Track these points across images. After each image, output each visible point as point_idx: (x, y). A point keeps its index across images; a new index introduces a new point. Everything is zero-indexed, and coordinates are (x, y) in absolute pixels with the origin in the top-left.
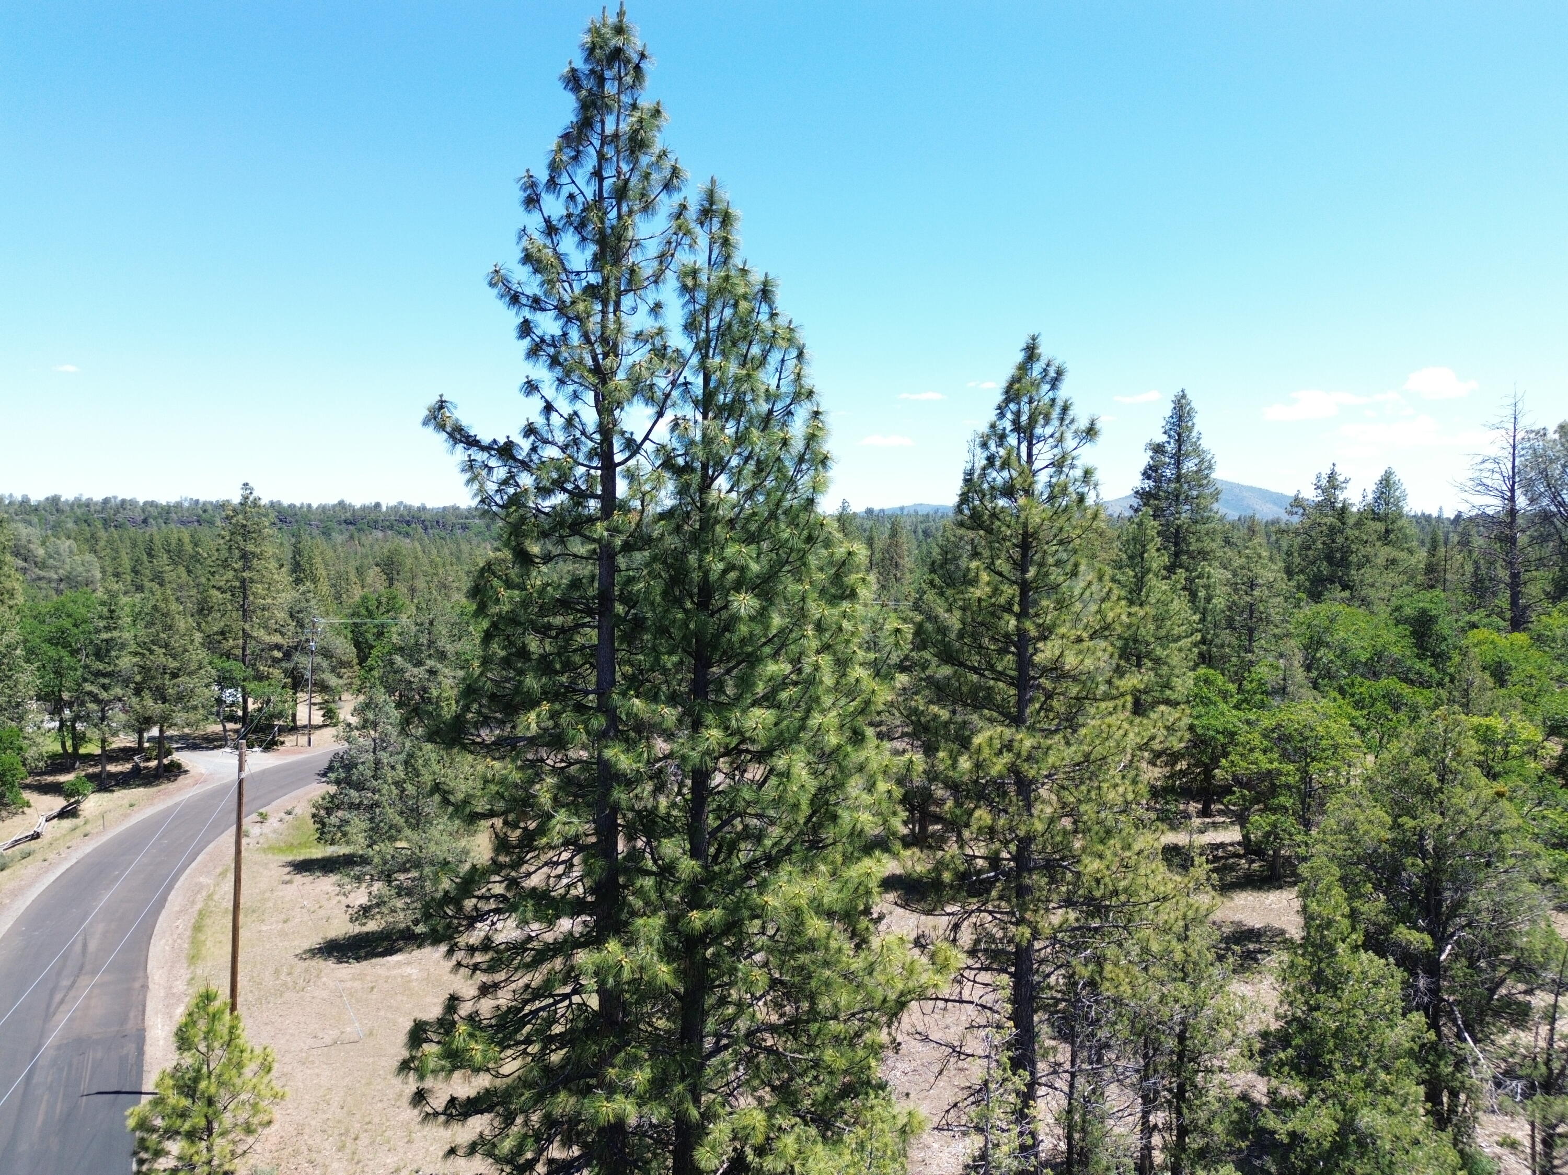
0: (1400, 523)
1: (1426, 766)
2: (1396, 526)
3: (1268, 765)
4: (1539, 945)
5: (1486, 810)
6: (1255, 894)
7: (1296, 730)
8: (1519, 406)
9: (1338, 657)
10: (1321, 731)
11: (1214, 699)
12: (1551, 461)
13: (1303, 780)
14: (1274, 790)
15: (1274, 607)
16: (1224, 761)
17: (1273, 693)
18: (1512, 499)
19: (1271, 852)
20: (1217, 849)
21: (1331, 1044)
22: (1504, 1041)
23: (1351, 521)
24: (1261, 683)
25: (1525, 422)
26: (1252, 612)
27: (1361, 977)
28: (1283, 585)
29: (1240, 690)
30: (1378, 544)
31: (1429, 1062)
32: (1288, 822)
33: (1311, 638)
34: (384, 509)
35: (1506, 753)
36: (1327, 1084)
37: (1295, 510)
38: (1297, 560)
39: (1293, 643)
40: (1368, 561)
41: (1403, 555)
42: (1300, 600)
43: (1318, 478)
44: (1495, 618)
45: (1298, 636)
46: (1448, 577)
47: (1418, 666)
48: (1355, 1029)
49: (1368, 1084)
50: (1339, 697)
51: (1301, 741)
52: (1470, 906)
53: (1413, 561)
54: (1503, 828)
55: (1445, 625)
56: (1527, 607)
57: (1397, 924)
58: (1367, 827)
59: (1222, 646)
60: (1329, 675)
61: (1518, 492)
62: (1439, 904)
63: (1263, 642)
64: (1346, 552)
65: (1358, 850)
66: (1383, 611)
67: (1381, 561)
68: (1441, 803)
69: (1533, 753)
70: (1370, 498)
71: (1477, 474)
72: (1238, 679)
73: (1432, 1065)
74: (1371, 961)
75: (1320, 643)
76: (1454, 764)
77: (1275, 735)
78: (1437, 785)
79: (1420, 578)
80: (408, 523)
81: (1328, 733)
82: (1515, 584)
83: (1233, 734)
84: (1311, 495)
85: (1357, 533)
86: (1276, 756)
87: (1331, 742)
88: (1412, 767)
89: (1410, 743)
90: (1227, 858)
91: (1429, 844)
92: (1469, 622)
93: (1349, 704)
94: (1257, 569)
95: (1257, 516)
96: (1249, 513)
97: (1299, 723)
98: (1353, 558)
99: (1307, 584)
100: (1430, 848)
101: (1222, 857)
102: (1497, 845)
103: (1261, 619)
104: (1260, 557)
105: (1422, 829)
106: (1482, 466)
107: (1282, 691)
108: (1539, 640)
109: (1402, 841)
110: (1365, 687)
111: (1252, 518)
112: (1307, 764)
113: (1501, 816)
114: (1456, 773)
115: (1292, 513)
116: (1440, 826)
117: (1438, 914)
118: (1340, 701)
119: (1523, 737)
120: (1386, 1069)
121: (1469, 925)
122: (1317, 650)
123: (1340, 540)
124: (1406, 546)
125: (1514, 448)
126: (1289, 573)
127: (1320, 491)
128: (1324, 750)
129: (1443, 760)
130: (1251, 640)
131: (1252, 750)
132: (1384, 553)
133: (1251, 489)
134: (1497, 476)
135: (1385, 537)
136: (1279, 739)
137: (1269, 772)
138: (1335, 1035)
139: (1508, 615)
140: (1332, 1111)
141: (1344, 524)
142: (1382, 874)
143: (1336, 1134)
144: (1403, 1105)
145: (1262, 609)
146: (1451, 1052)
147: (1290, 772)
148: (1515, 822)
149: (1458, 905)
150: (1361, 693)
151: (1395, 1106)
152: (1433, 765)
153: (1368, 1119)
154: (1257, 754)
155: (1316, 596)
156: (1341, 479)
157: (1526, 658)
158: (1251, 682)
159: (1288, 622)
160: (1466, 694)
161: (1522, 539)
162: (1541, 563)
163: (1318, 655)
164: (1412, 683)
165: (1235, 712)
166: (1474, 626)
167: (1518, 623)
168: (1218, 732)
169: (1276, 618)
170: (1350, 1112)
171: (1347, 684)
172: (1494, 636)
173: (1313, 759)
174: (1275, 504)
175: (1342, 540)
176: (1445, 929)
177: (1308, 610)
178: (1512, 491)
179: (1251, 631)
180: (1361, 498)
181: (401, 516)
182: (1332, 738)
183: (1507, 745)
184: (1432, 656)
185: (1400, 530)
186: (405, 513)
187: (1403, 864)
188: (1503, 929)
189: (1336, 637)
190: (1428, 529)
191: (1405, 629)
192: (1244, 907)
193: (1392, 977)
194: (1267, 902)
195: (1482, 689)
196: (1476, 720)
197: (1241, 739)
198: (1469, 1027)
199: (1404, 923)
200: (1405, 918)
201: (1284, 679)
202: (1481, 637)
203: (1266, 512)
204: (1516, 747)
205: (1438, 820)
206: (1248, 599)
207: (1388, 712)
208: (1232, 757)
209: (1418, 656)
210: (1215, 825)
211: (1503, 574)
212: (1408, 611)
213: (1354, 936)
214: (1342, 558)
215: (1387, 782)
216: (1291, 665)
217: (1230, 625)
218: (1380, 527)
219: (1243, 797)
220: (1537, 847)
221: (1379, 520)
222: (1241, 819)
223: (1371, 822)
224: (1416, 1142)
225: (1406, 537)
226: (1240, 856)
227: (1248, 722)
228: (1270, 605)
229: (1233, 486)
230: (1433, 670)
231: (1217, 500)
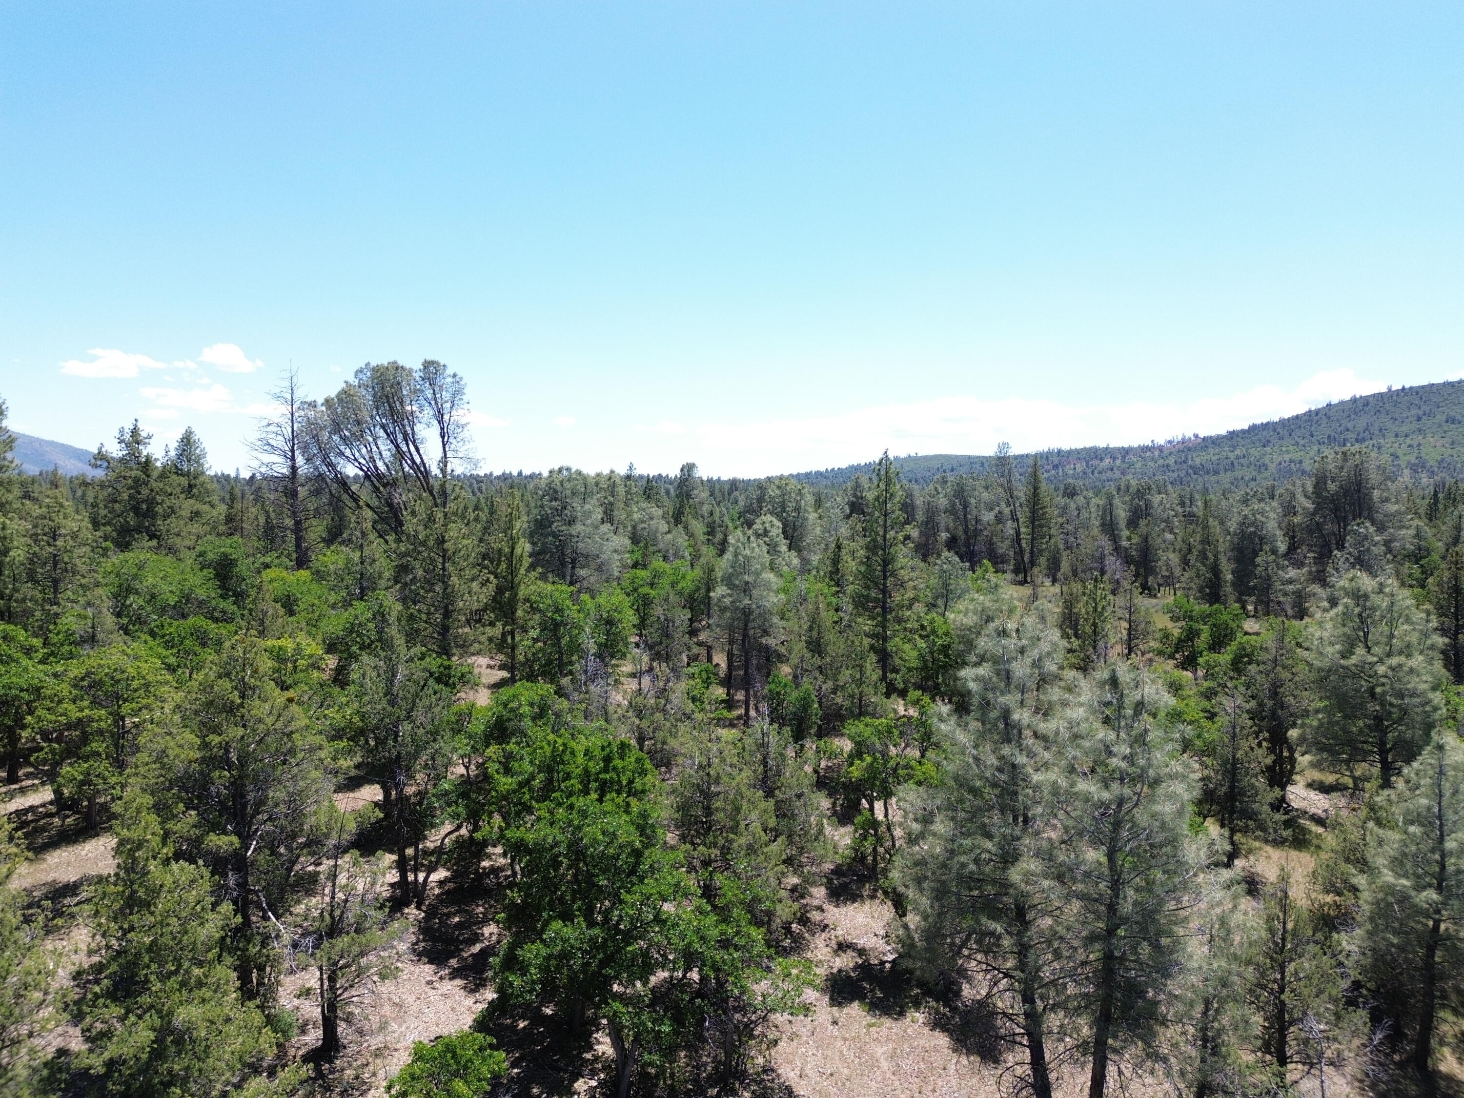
0: (201, 479)
1: (228, 685)
2: (198, 482)
3: (78, 714)
4: (323, 819)
5: (279, 716)
6: (70, 849)
7: (106, 674)
8: (295, 380)
9: (148, 602)
10: (132, 671)
11: (16, 656)
12: (321, 429)
13: (116, 722)
14: (85, 739)
15: (80, 558)
16: (29, 718)
17: (82, 642)
18: (293, 459)
19: (85, 803)
20: (25, 815)
21: (146, 959)
22: (300, 909)
23: (155, 474)
24: (69, 634)
25: (300, 394)
26: (55, 563)
27: (173, 886)
28: (88, 533)
29: (45, 644)
30: (183, 496)
31: (239, 949)
32: (102, 766)
33: (120, 586)
35: (295, 667)
36: (145, 999)
37: (99, 463)
38: (103, 512)
39: (100, 591)
40: (173, 512)
41: (206, 507)
42: (106, 550)
43: (122, 431)
44: (284, 559)
45: (106, 585)
46: (244, 525)
47: (223, 604)
48: (169, 937)
49: (183, 984)
50: (149, 638)
51: (112, 685)
52: (270, 803)
53: (215, 513)
54: (294, 729)
55: (243, 567)
56: (307, 549)
57: (208, 833)
58: (177, 751)
59: (24, 600)
60: (140, 620)
61: (297, 453)
62: (244, 806)
63: (69, 593)
64: (151, 502)
65: (170, 775)
66: (189, 557)
67: (186, 513)
68: (243, 716)
69: (315, 666)
70: (173, 453)
71: (264, 435)
72: (42, 632)
73: (243, 951)
74: (182, 869)
75: (129, 590)
76: (253, 680)
77: (85, 683)
78: (239, 701)
79: (222, 528)
81: (139, 673)
82: (298, 529)
83: (38, 690)
84: (115, 450)
85: (161, 485)
86: (86, 703)
87: (143, 682)
88: (216, 688)
89: (214, 668)
90: (37, 821)
91: (234, 757)
92: (262, 564)
93: (159, 645)
94: (59, 519)
95: (60, 472)
96: (51, 468)
97: (109, 668)
98: (159, 509)
99: (115, 534)
100: (234, 759)
101: (32, 821)
102: (290, 744)
103: (66, 571)
104: (61, 506)
105: (227, 743)
106: (268, 429)
107: (91, 639)
108: (319, 576)
109: (210, 758)
110: (174, 627)
111: (55, 472)
112: (119, 707)
113: (292, 718)
114: (253, 689)
115: (96, 466)
116: (243, 737)
117: (244, 815)
118: (151, 643)
119: (308, 652)
120: (200, 964)
121: (270, 819)
122: (126, 597)
123: (145, 491)
124: (208, 499)
125: (292, 415)
126: (96, 524)
127: (123, 445)
128: (136, 691)
129: (243, 678)
130: (56, 591)
131: (60, 702)
132: (187, 506)
133: (52, 444)
134: (280, 438)
135: (189, 490)
136: (90, 686)
137: (80, 720)
138: (150, 949)
139: (294, 556)
140: (149, 1022)
141: (148, 476)
142: (192, 793)
143: (153, 1042)
144: (215, 991)
145: (66, 559)
146: (258, 933)
147: (102, 717)
148: (304, 722)
149: (260, 803)
150: (171, 634)
151: (208, 995)
152: (234, 684)
153: (183, 1015)
154: (67, 705)
155: (123, 545)
156: (144, 434)
157: (309, 591)
158: (58, 634)
159: (95, 571)
160: (262, 622)
161: (302, 492)
162: (317, 513)
163: (128, 602)
164: (216, 620)
165: (41, 667)
166: (267, 566)
167: (302, 562)
168: (22, 690)
169: (84, 569)
170: (166, 1016)
171: (157, 627)
172: (284, 574)
173: (125, 700)
174: (80, 460)
175: (148, 491)
176: (250, 828)
177: (116, 558)
178: (293, 451)
179: (55, 582)
180: (164, 453)
182: (144, 678)
183: (296, 661)
184: (234, 595)
185: (202, 485)
187: (212, 778)
188: (297, 814)
189: (145, 584)
190: (228, 488)
191: (209, 572)
192: (58, 865)
193: (202, 878)
194: (83, 853)
195: (275, 617)
196: (270, 643)
197: (48, 692)
198: (272, 907)
199: (214, 832)
200: (217, 828)
201: (93, 627)
202: (273, 575)
203: (71, 468)
204: (303, 662)
205: (240, 731)
206: (51, 550)
207: (196, 648)
208: (40, 712)
209: (221, 596)
210: (23, 791)
211: (289, 522)
212: (211, 556)
213: (165, 851)
214: (148, 508)
215: (194, 707)
216: (100, 612)
217: (32, 577)
218: (184, 481)
219: (53, 751)
220: (320, 739)
221: (182, 475)
222: (51, 777)
223: (181, 746)
224: (228, 1020)
225: (207, 492)
226: (52, 815)
227: (56, 675)
228: (75, 555)
229: (31, 440)
230: (235, 608)
231: (11, 448)
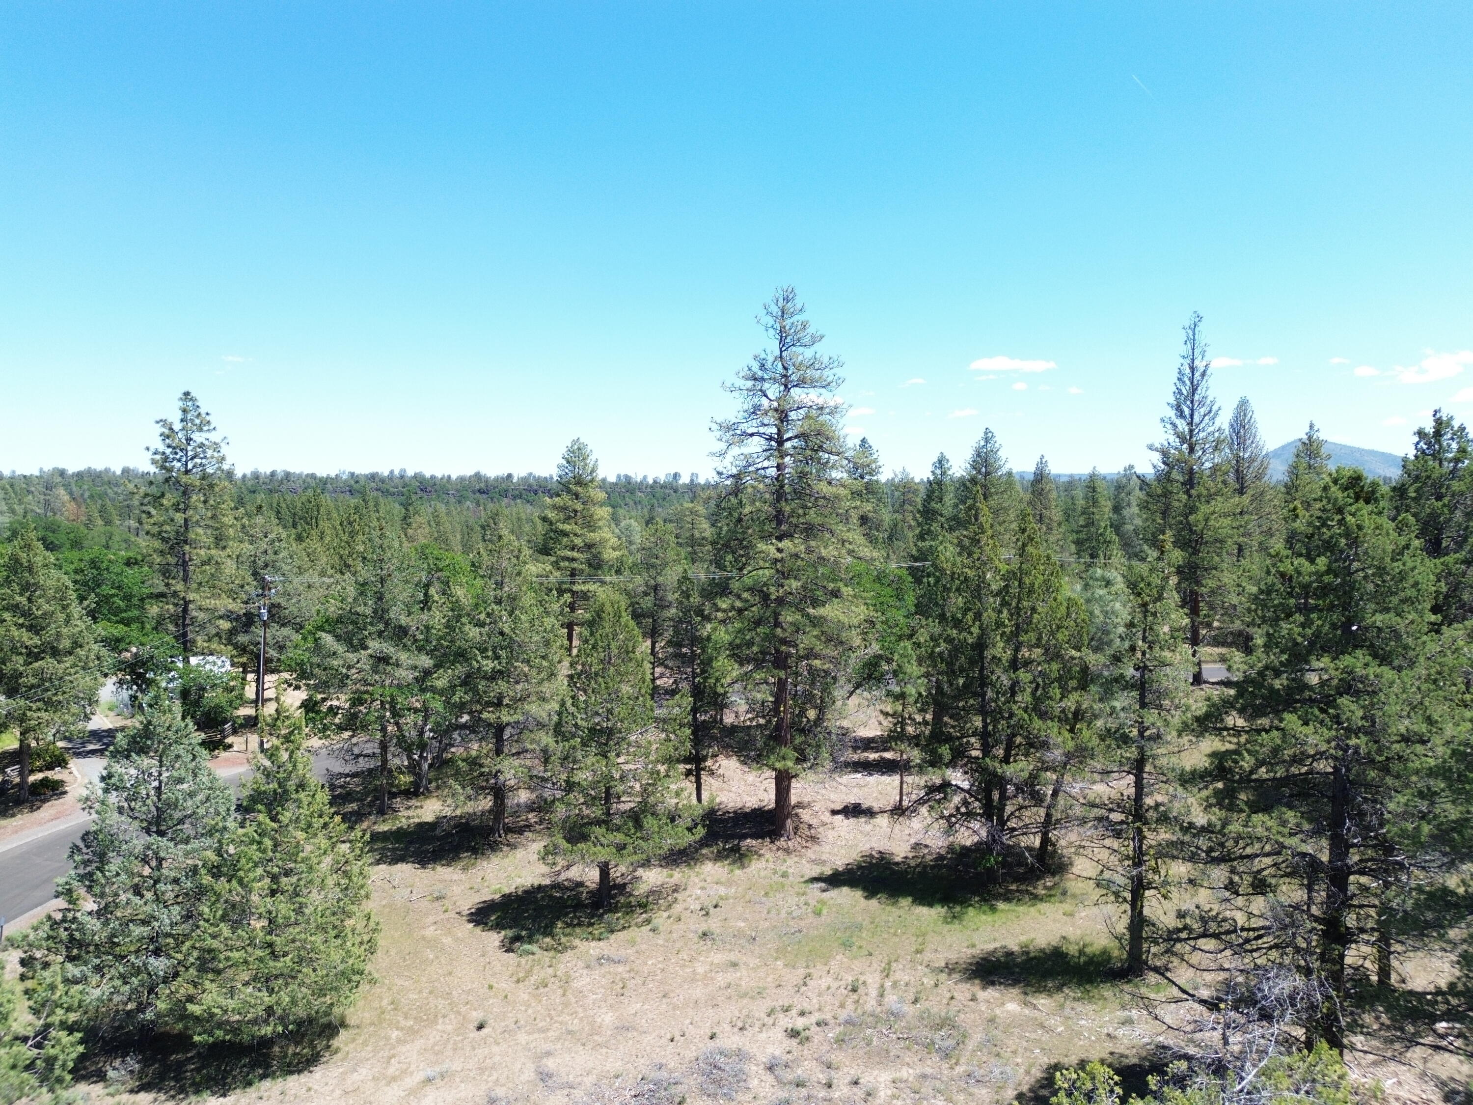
34: (515, 480)
80: (536, 492)
181: (530, 485)
186: (535, 483)
